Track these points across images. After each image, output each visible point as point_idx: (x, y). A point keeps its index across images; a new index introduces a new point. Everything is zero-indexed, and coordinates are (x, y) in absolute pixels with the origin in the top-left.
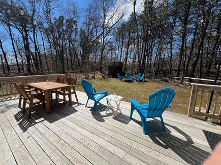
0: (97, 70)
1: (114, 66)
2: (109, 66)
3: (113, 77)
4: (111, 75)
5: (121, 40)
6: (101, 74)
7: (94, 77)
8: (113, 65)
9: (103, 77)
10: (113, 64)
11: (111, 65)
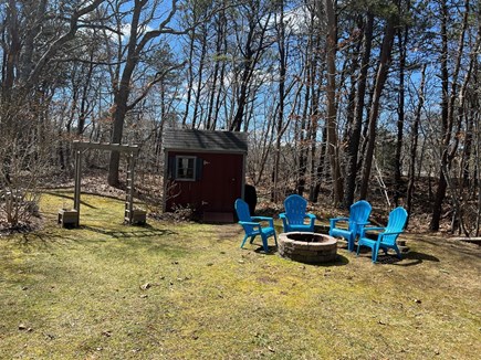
0: (92, 169)
1: (201, 156)
2: (171, 154)
3: (198, 217)
4: (182, 202)
5: (212, 38)
6: (116, 192)
7: (71, 222)
8: (195, 147)
9: (138, 220)
10: (193, 140)
11: (179, 146)
